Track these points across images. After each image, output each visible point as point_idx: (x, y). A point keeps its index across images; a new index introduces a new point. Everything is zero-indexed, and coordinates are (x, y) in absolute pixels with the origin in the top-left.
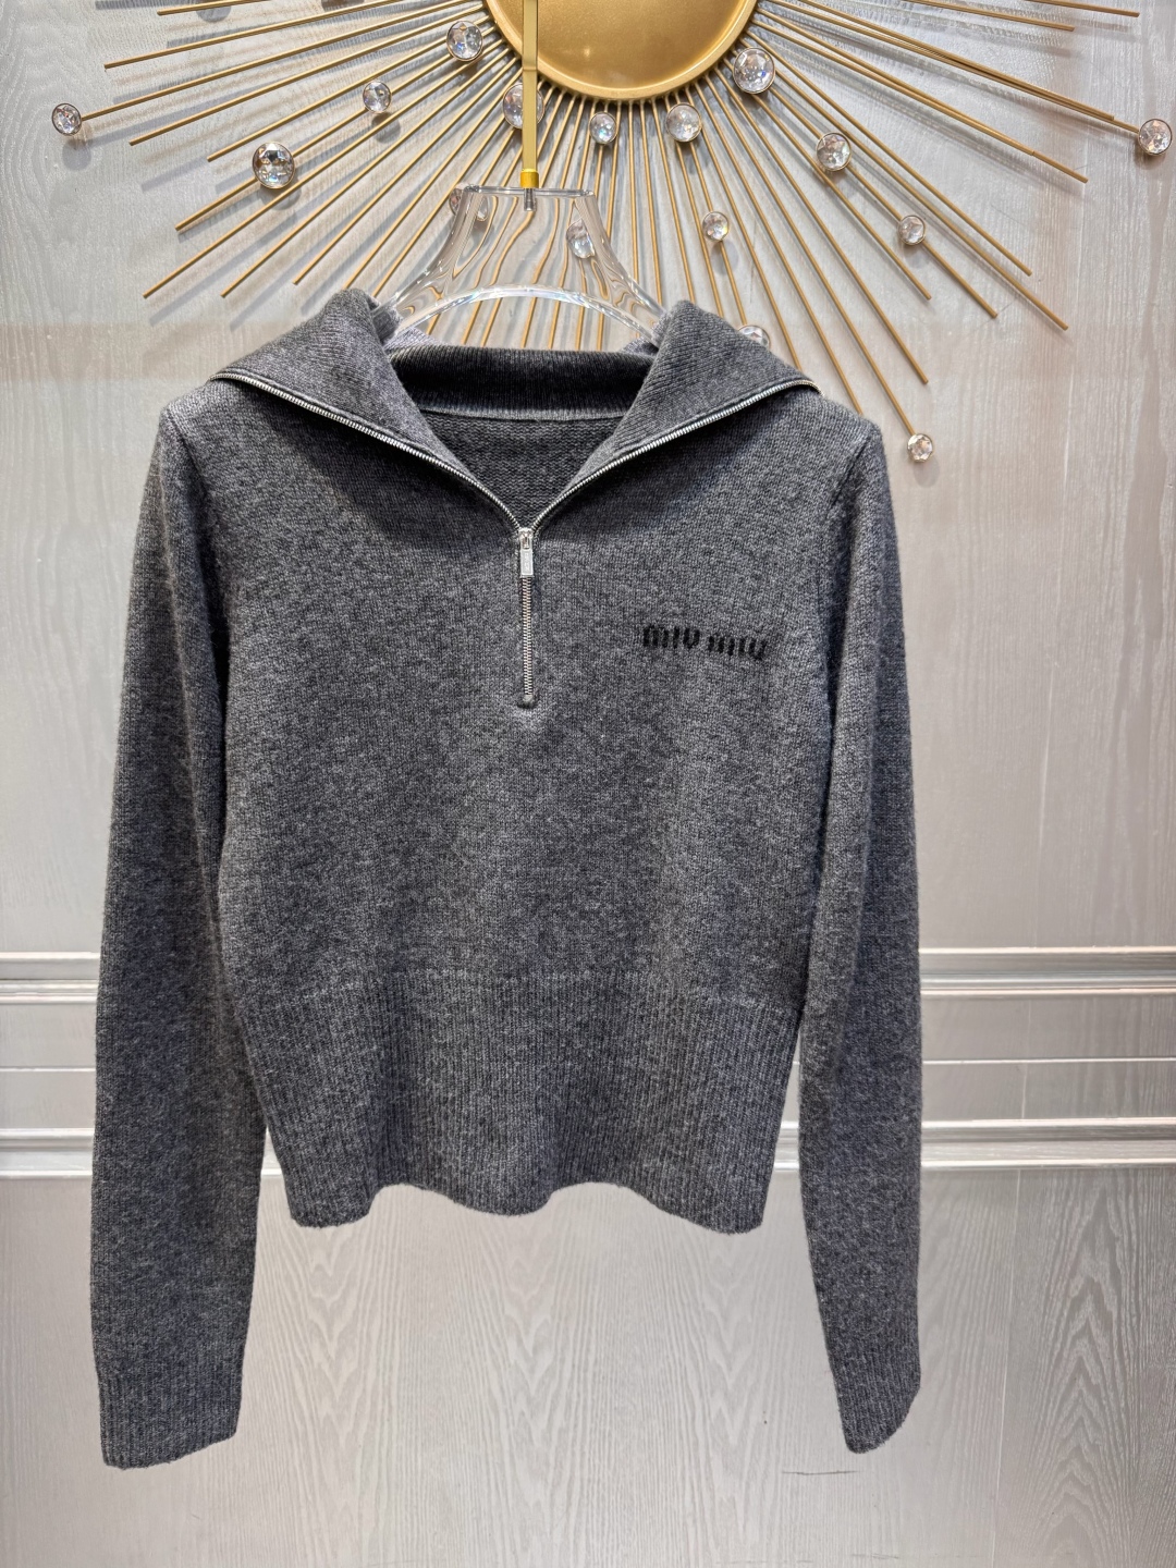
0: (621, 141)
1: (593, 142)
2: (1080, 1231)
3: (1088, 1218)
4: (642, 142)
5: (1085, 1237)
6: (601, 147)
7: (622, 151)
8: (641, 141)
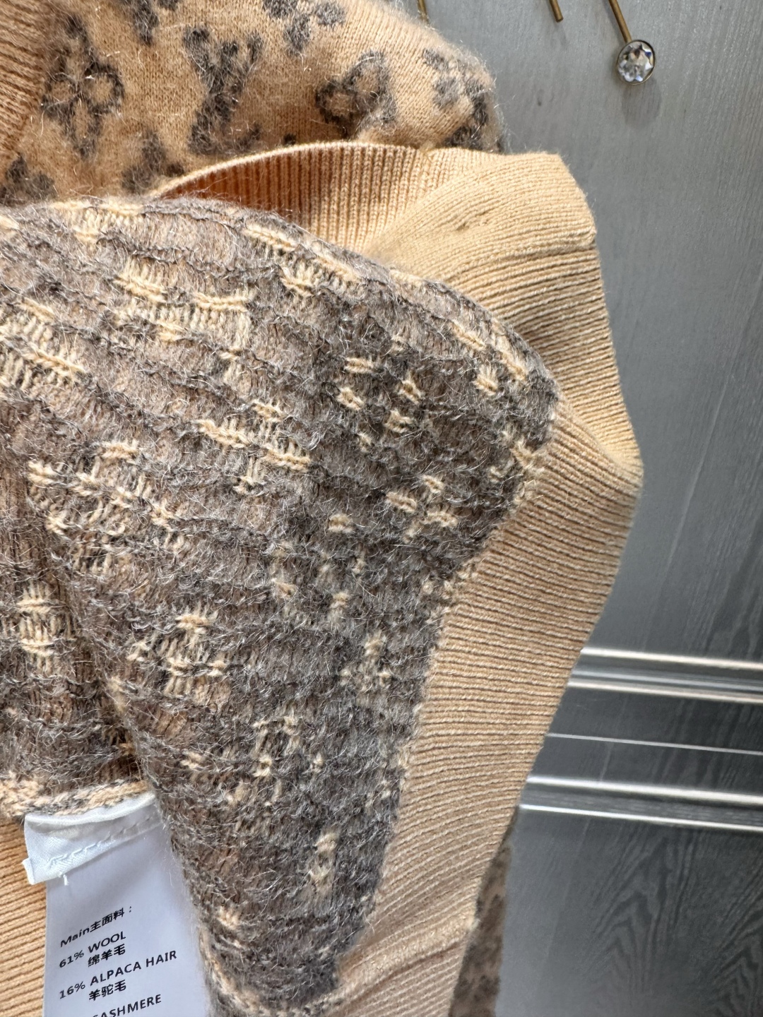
2: (637, 862)
3: (646, 854)
5: (641, 866)
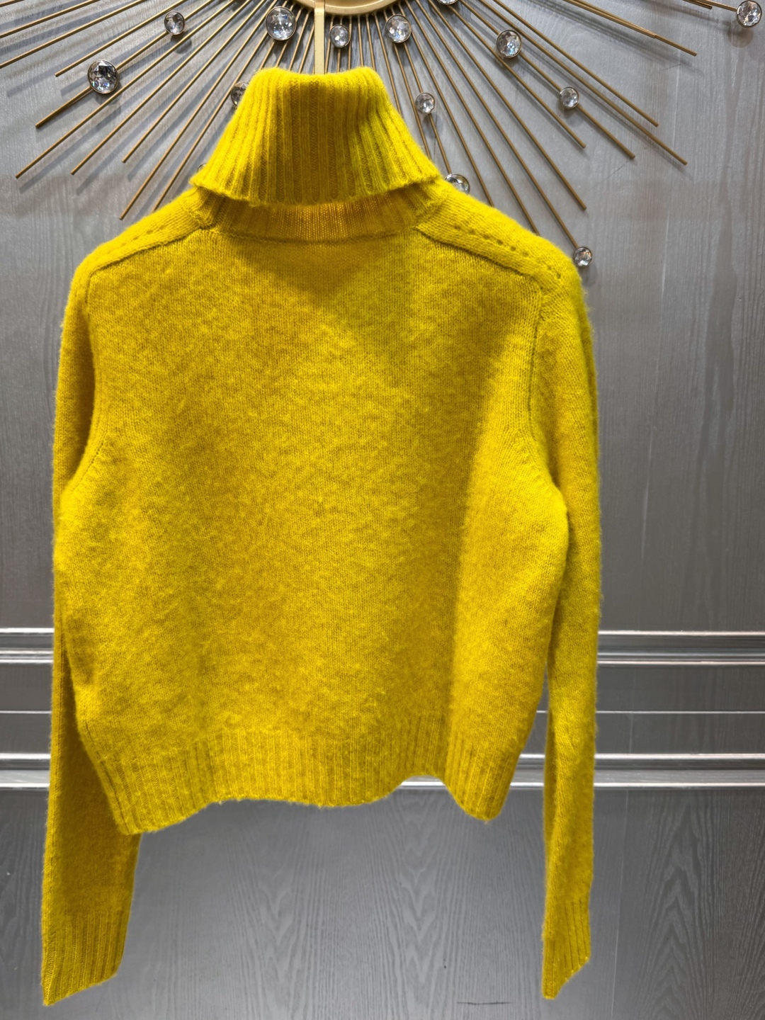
0: (353, 45)
1: (332, 46)
2: (672, 834)
3: (677, 825)
4: (368, 43)
5: (675, 839)
6: (339, 51)
7: (354, 52)
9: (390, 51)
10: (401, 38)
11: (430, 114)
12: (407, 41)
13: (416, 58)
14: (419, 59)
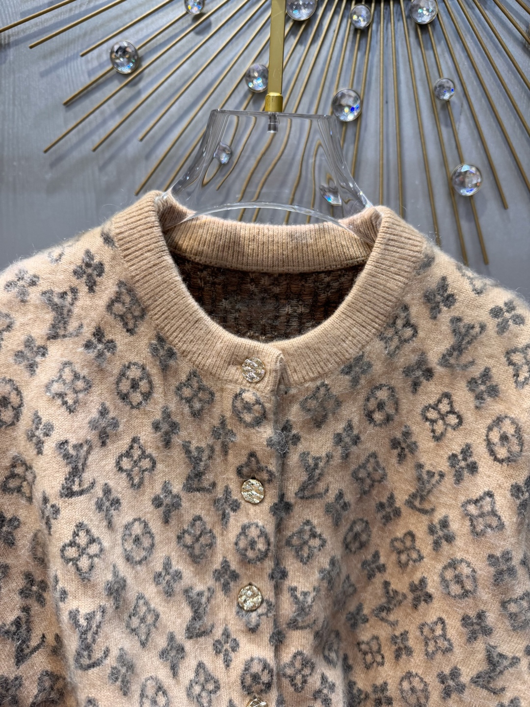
0: (374, 26)
1: (352, 28)
4: (391, 26)
6: (359, 32)
7: (374, 35)
8: (389, 26)
9: (412, 33)
10: (426, 19)
11: (448, 102)
12: (432, 23)
13: (439, 42)
14: (443, 42)
